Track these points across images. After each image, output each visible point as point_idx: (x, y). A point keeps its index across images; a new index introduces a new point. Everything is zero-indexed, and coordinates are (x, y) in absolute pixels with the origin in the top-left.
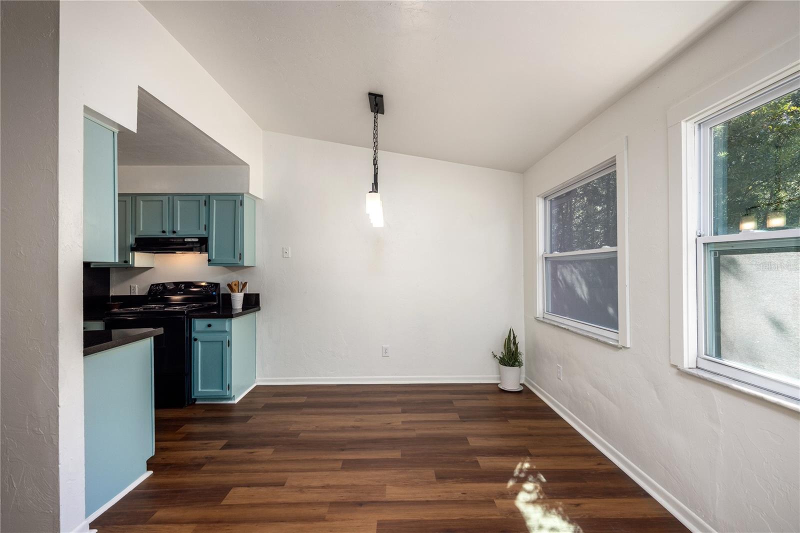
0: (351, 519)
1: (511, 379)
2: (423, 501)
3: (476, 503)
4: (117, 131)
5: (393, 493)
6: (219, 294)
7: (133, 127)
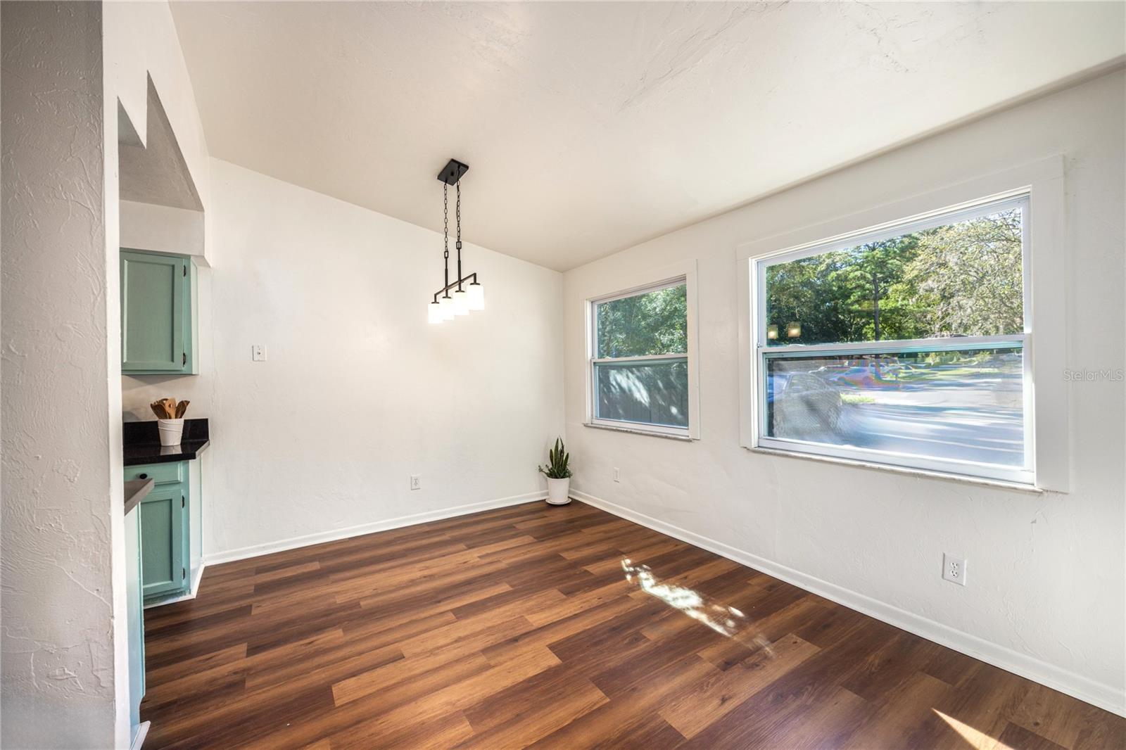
0: (521, 655)
1: (559, 492)
2: (571, 617)
3: (616, 602)
5: (537, 620)
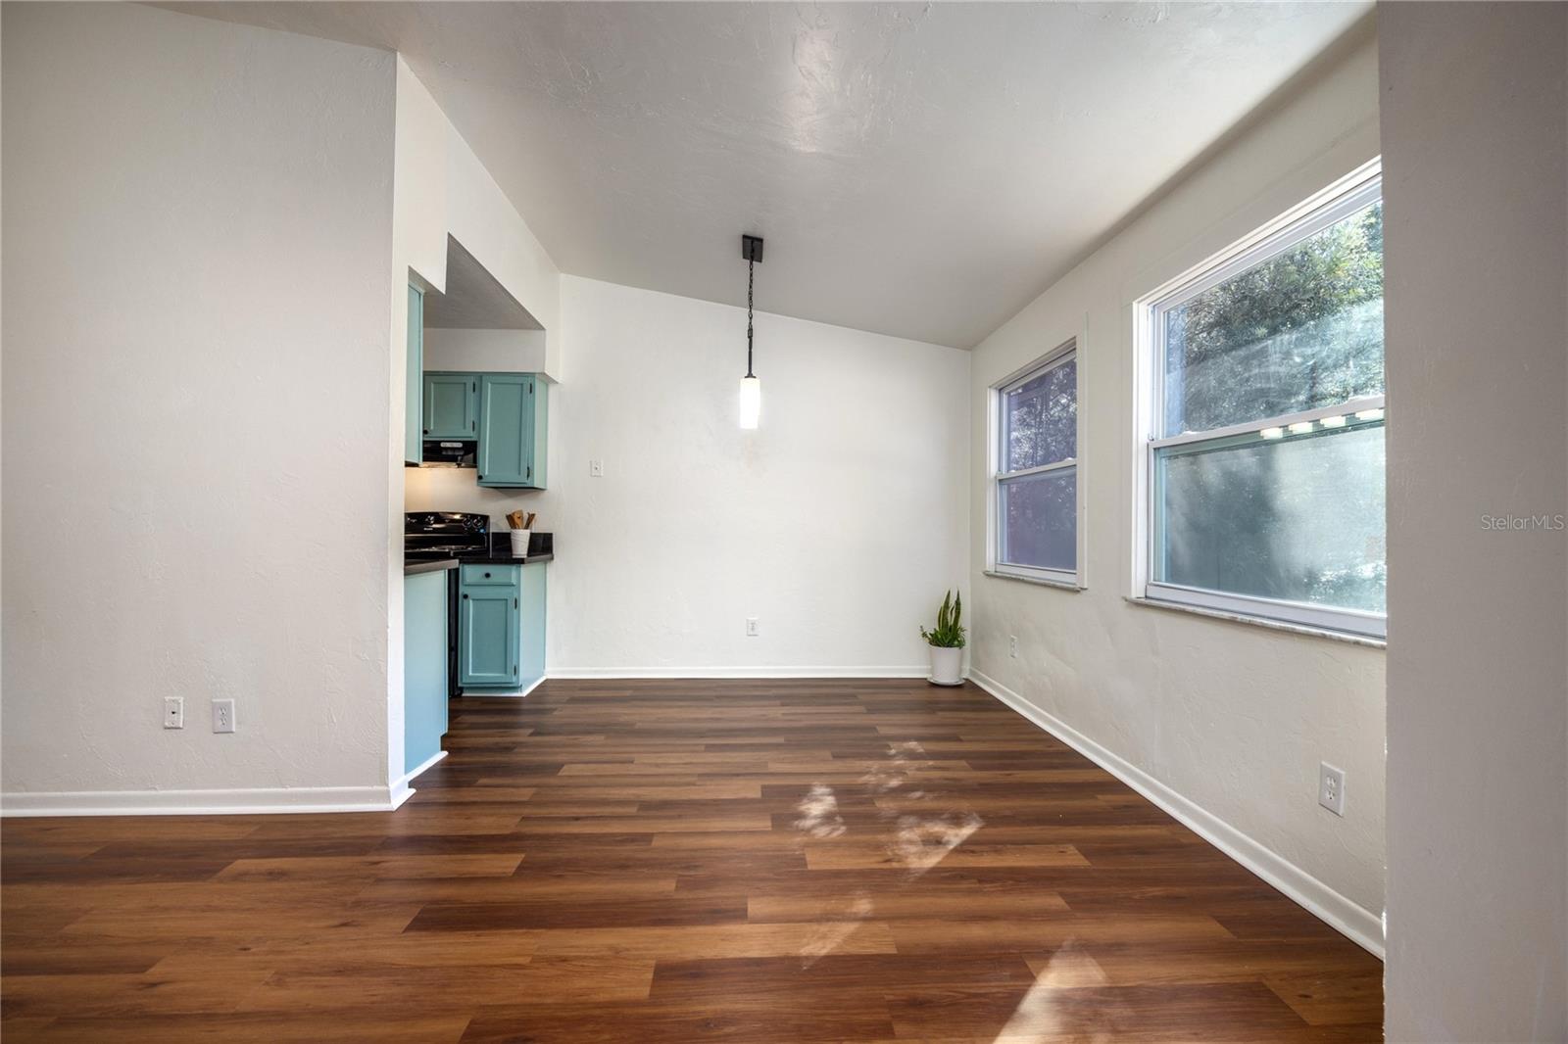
1: (947, 668)
4: (422, 291)
5: (774, 767)
6: (488, 534)
7: (441, 286)
